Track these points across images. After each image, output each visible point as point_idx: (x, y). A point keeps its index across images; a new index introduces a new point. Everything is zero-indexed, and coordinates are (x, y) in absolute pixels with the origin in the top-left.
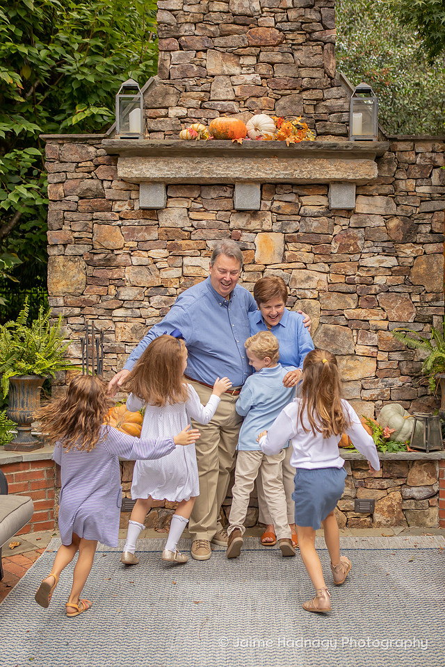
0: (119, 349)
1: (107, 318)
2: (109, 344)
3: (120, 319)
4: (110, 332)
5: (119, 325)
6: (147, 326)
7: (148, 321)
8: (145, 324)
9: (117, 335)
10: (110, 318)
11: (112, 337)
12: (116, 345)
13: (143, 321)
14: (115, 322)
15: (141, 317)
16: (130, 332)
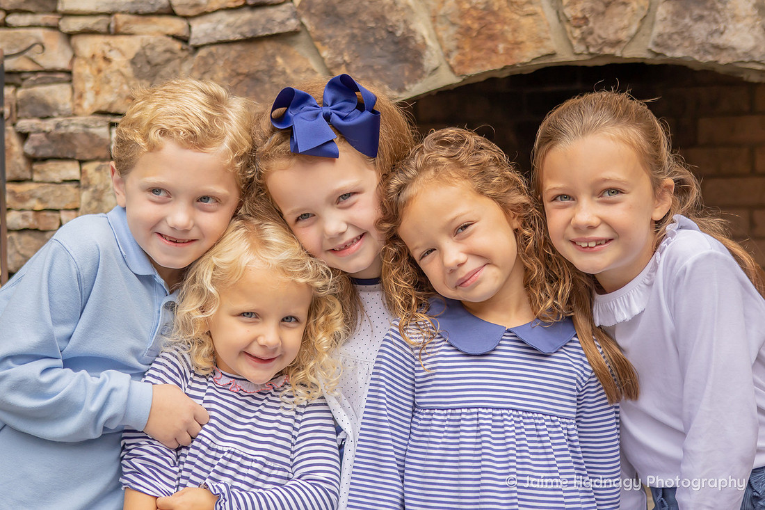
0: (85, 140)
1: (39, 18)
2: (49, 125)
3: (89, 22)
4: (50, 75)
5: (87, 46)
6: (197, 48)
7: (201, 30)
8: (185, 40)
9: (78, 85)
10: (50, 19)
11: (58, 94)
12: (74, 126)
13: (176, 26)
14: (69, 36)
15: (170, 12)
16: (128, 71)
